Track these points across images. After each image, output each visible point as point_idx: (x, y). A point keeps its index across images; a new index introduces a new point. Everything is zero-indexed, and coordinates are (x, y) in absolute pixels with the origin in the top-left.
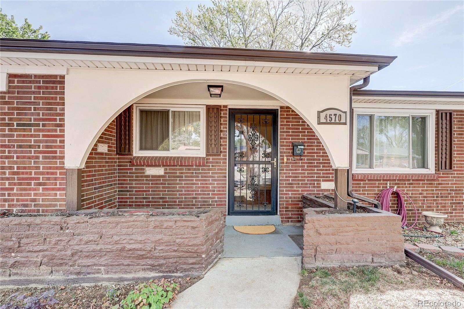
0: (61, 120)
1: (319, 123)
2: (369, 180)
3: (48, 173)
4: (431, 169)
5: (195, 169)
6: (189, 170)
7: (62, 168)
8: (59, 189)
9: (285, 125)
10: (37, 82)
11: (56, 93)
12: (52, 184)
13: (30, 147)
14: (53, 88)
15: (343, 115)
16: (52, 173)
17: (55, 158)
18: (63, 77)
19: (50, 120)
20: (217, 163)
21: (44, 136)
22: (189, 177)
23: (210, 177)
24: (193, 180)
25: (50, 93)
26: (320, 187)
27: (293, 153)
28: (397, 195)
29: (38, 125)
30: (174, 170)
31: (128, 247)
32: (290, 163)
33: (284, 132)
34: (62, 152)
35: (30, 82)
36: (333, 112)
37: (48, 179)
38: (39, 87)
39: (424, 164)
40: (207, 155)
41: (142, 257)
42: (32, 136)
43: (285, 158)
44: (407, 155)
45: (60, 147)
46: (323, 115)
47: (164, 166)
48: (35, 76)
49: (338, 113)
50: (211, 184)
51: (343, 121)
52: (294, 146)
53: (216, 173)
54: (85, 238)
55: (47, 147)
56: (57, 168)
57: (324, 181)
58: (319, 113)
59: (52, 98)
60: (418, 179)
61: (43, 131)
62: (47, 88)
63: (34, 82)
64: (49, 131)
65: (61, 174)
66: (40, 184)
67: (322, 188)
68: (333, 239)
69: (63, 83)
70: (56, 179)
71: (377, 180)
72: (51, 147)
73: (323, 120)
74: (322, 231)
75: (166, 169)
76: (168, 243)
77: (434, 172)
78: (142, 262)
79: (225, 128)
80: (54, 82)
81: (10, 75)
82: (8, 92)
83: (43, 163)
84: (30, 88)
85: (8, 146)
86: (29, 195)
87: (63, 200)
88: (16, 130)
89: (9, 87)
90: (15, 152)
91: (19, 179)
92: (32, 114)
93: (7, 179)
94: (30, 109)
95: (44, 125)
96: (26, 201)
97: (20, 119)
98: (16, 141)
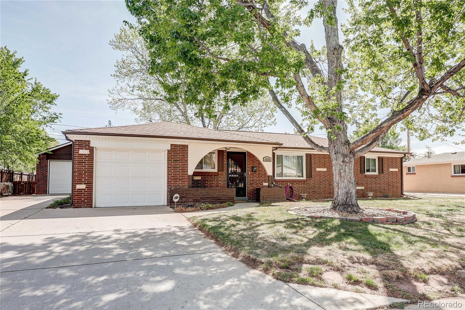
0: (187, 159)
1: (264, 161)
2: (281, 182)
3: (183, 176)
4: (305, 178)
5: (214, 177)
6: (211, 177)
7: (188, 175)
8: (186, 182)
9: (249, 159)
10: (179, 147)
11: (185, 151)
12: (184, 180)
13: (177, 168)
14: (184, 149)
15: (270, 159)
16: (184, 176)
17: (185, 171)
18: (188, 145)
19: (183, 159)
20: (222, 174)
21: (181, 164)
22: (211, 180)
23: (220, 180)
24: (212, 182)
25: (183, 150)
26: (263, 185)
27: (252, 170)
28: (291, 187)
29: (180, 161)
30: (205, 177)
32: (251, 175)
33: (249, 162)
34: (187, 170)
35: (177, 147)
36: (267, 158)
37: (183, 178)
38: (180, 149)
39: (302, 176)
40: (218, 171)
41: (219, 199)
42: (178, 164)
43: (249, 173)
45: (187, 168)
46: (264, 159)
47: (201, 176)
48: (179, 145)
49: (269, 158)
50: (220, 183)
51: (270, 160)
52: (253, 167)
53: (222, 179)
54: (204, 194)
55: (182, 168)
56: (186, 175)
57: (264, 182)
58: (263, 158)
59: (184, 152)
60: (300, 181)
61: (181, 163)
62: (183, 149)
63: (178, 147)
64: (183, 163)
65: (187, 177)
66: (180, 180)
68: (268, 194)
69: (188, 147)
70: (185, 178)
71: (284, 182)
72: (184, 168)
73: (264, 160)
74: (265, 192)
75: (202, 177)
76: (225, 195)
77: (305, 179)
79: (225, 160)
80: (185, 147)
81: (171, 145)
82: (171, 150)
83: (181, 173)
84: (177, 149)
85: (170, 168)
86: (177, 183)
87: (187, 185)
88: (173, 162)
89: (171, 148)
90: (173, 169)
91: (174, 178)
92: (178, 157)
93: (170, 178)
94: (177, 155)
95: (181, 161)
96: (176, 185)
97: (174, 159)
98: (173, 166)
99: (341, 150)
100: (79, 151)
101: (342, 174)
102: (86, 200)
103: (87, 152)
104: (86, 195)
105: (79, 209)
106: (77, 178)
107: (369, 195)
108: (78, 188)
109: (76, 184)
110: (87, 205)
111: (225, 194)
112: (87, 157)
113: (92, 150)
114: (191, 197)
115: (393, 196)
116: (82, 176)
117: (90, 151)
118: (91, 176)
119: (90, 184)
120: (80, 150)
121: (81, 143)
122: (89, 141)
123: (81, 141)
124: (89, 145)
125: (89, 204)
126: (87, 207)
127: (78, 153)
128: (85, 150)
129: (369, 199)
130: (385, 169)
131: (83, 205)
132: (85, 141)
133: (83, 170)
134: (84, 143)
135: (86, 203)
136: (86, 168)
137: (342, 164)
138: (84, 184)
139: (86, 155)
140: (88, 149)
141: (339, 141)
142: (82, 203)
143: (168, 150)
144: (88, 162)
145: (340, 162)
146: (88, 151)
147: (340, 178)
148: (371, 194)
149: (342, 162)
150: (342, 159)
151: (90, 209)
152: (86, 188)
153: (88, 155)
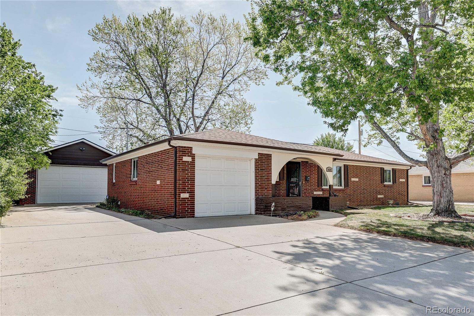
0: (271, 168)
1: (327, 171)
2: (327, 191)
3: (268, 185)
4: (343, 187)
5: (276, 186)
7: (271, 184)
8: (270, 191)
9: (303, 169)
10: (265, 156)
11: (269, 160)
12: (269, 189)
13: (263, 177)
14: (269, 158)
17: (269, 180)
18: (271, 155)
19: (268, 168)
20: (283, 183)
21: (267, 173)
23: (281, 189)
24: (276, 191)
27: (306, 180)
29: (265, 170)
31: (298, 205)
32: (305, 184)
33: (303, 171)
34: (271, 179)
35: (263, 156)
36: (329, 168)
38: (266, 158)
39: (341, 185)
40: (280, 180)
41: (300, 208)
42: (264, 173)
43: (304, 182)
44: (336, 183)
45: (270, 177)
48: (265, 154)
49: (331, 168)
50: (281, 192)
51: (332, 171)
52: (306, 177)
53: (283, 188)
54: (289, 203)
55: (267, 177)
56: (270, 184)
57: (315, 191)
58: (327, 168)
60: (340, 190)
61: (266, 172)
66: (266, 189)
67: (314, 194)
68: (335, 203)
69: (271, 156)
70: (269, 187)
74: (333, 200)
78: (300, 209)
79: (285, 169)
80: (269, 156)
81: (259, 154)
82: (258, 159)
83: (267, 182)
84: (263, 158)
85: (258, 176)
86: (263, 192)
87: (271, 194)
88: (260, 171)
89: (259, 157)
90: (260, 178)
91: (261, 187)
92: (264, 166)
93: (258, 187)
94: (263, 164)
95: (267, 170)
96: (262, 194)
97: (261, 168)
98: (260, 175)
99: (443, 164)
100: (182, 158)
101: (444, 185)
102: (189, 210)
103: (189, 159)
104: (189, 205)
105: (183, 219)
106: (182, 186)
107: (390, 203)
108: (182, 197)
109: (180, 192)
110: (190, 215)
111: (305, 203)
112: (190, 164)
113: (193, 157)
114: (279, 206)
115: (402, 204)
116: (186, 184)
117: (192, 158)
118: (193, 185)
119: (192, 193)
120: (184, 157)
121: (184, 149)
122: (191, 148)
123: (185, 147)
124: (191, 152)
125: (192, 215)
126: (190, 217)
127: (182, 160)
128: (188, 157)
129: (390, 207)
130: (397, 179)
131: (187, 215)
132: (188, 147)
133: (187, 178)
134: (187, 150)
135: (189, 213)
136: (189, 176)
137: (444, 176)
138: (188, 193)
139: (188, 162)
140: (191, 156)
141: (441, 157)
142: (186, 213)
143: (256, 159)
144: (190, 170)
145: (443, 175)
146: (191, 158)
147: (443, 188)
148: (391, 202)
149: (444, 174)
150: (444, 172)
151: (192, 218)
152: (189, 196)
153: (191, 162)
